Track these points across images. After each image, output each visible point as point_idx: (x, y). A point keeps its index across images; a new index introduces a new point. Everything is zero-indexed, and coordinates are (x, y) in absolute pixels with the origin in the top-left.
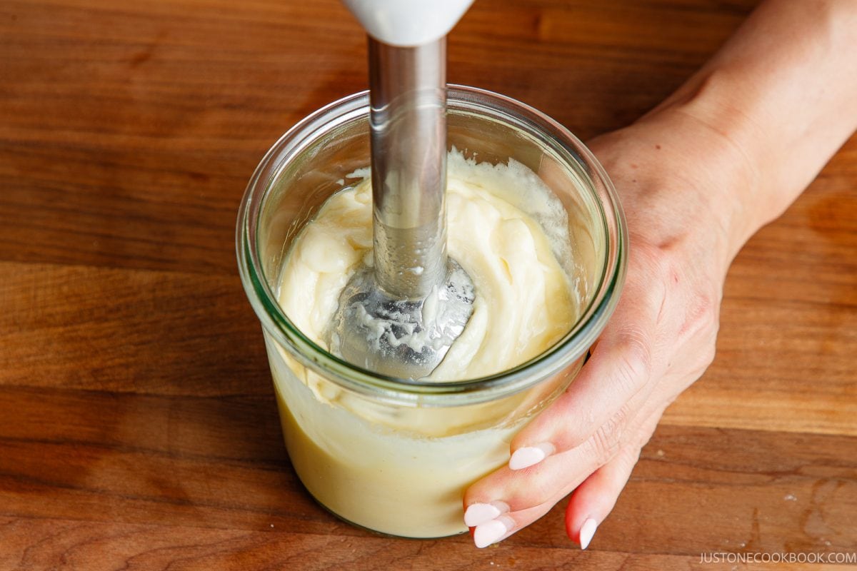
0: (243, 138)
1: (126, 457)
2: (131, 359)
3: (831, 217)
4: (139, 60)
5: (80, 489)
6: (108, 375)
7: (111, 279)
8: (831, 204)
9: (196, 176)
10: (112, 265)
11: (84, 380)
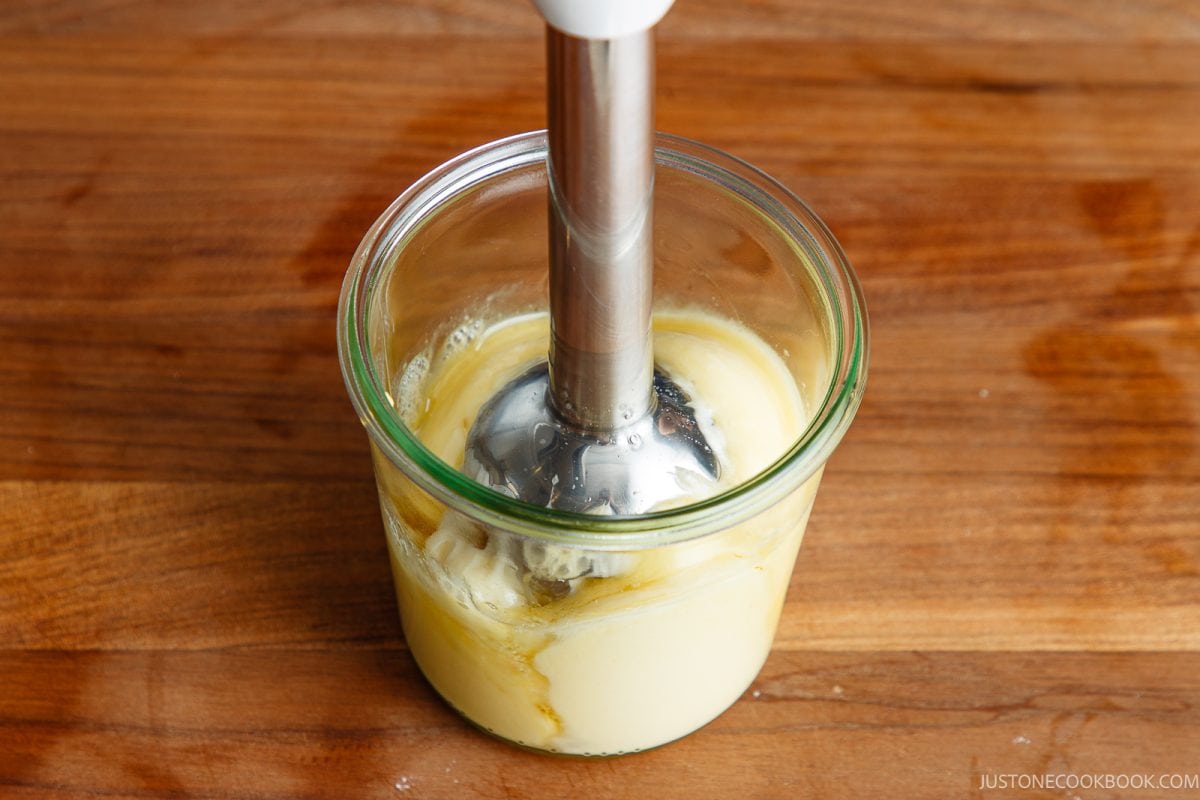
0: (228, 294)
1: (93, 738)
2: (91, 605)
3: (1054, 357)
4: (74, 197)
5: (31, 785)
6: (59, 627)
7: (55, 496)
8: (1052, 339)
9: (165, 349)
10: (56, 478)
11: (27, 637)
